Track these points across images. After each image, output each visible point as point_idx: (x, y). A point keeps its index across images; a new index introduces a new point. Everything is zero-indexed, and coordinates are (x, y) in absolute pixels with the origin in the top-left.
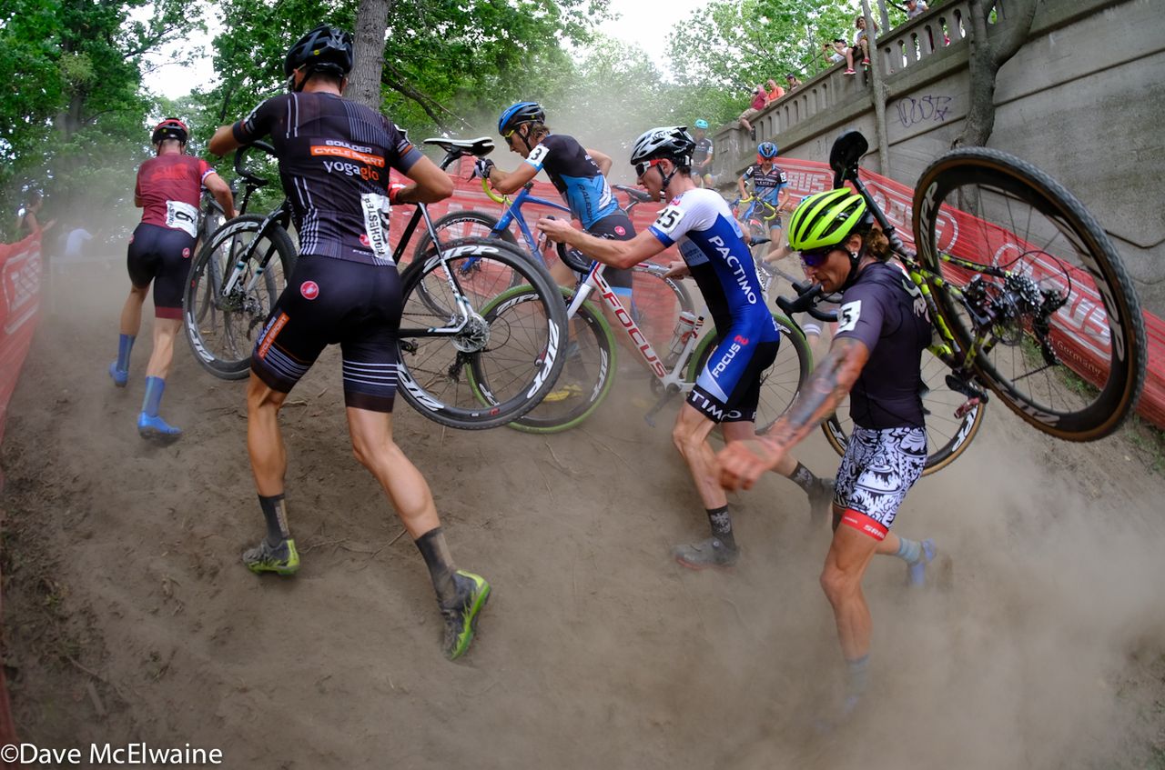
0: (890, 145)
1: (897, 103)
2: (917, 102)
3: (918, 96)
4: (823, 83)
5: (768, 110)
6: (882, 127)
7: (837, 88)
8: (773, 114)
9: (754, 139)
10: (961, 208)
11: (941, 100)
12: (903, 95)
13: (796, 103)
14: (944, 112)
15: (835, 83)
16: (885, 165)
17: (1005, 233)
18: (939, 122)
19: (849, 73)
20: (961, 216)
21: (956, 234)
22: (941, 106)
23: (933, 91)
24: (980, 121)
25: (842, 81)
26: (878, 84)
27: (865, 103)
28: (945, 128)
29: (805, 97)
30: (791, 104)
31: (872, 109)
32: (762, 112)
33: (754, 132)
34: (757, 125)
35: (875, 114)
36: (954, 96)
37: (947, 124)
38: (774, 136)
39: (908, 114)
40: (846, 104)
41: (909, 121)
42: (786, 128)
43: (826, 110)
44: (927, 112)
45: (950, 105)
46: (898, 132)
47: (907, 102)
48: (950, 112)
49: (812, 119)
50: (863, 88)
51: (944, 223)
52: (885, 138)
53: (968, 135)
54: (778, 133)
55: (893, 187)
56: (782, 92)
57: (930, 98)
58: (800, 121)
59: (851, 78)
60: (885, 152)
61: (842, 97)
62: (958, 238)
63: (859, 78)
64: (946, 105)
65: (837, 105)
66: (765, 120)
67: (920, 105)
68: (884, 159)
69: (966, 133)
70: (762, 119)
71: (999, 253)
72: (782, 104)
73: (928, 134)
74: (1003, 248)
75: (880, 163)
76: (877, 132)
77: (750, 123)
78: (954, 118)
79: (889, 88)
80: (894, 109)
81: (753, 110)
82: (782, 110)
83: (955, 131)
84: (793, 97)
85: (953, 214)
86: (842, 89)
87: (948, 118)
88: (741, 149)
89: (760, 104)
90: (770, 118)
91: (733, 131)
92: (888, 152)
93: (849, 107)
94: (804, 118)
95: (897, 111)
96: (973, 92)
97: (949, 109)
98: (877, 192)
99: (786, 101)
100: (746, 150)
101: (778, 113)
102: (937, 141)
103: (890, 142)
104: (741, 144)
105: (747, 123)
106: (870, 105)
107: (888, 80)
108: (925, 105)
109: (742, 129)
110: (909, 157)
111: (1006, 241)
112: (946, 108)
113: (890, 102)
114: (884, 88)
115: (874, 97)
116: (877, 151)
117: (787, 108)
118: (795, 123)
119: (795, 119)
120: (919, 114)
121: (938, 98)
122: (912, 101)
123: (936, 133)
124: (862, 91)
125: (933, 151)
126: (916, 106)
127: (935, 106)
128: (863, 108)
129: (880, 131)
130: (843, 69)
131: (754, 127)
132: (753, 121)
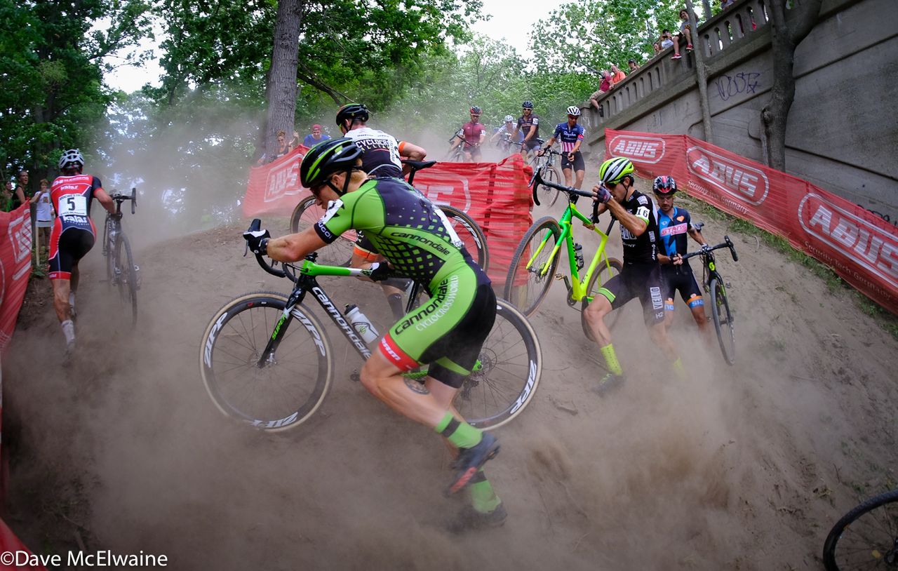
0: (712, 116)
1: (716, 81)
2: (733, 79)
3: (732, 74)
4: (655, 67)
5: (613, 91)
6: (705, 100)
7: (667, 70)
8: (617, 94)
9: (602, 116)
10: (771, 166)
11: (752, 76)
12: (721, 73)
13: (635, 84)
14: (754, 86)
15: (665, 66)
16: (708, 133)
17: (807, 184)
18: (751, 95)
19: (676, 57)
20: (771, 172)
21: (767, 187)
22: (752, 81)
23: (745, 69)
24: (783, 92)
25: (671, 64)
26: (700, 65)
27: (690, 82)
28: (756, 99)
29: (642, 79)
30: (631, 86)
31: (696, 87)
32: (608, 92)
33: (602, 109)
34: (604, 104)
35: (699, 91)
36: (761, 73)
37: (758, 96)
38: (618, 113)
39: (725, 89)
40: (675, 83)
41: (726, 95)
42: (628, 105)
43: (659, 89)
44: (741, 86)
45: (759, 80)
46: (718, 105)
47: (724, 80)
48: (759, 86)
49: (647, 97)
50: (689, 70)
51: (757, 179)
52: (708, 110)
53: (774, 104)
54: (621, 109)
55: (715, 151)
56: (623, 76)
57: (743, 74)
58: (639, 100)
59: (678, 61)
60: (708, 122)
61: (672, 77)
62: (769, 191)
63: (684, 61)
64: (756, 80)
65: (667, 85)
66: (610, 99)
67: (734, 81)
68: (708, 127)
69: (771, 103)
70: (608, 99)
71: (803, 201)
72: (623, 85)
73: (742, 105)
74: (806, 197)
75: (704, 131)
76: (701, 105)
77: (599, 103)
78: (763, 90)
79: (709, 68)
80: (714, 86)
81: (600, 92)
82: (624, 90)
83: (764, 101)
84: (632, 80)
85: (765, 171)
86: (671, 71)
87: (758, 91)
88: (592, 124)
89: (606, 87)
90: (614, 98)
91: (585, 110)
92: (711, 121)
93: (677, 86)
94: (642, 96)
95: (716, 87)
96: (776, 68)
97: (758, 84)
98: (702, 156)
99: (627, 82)
100: (596, 125)
101: (621, 93)
102: (750, 110)
103: (712, 114)
104: (592, 120)
105: (595, 102)
106: (694, 83)
107: (708, 62)
108: (739, 81)
109: (592, 107)
110: (728, 125)
111: (808, 191)
112: (756, 82)
113: (710, 80)
114: (705, 68)
115: (697, 76)
116: (702, 121)
117: (628, 89)
118: (635, 101)
119: (635, 97)
120: (735, 89)
121: (749, 74)
122: (729, 78)
123: (749, 104)
124: (688, 72)
125: (747, 119)
126: (732, 82)
127: (747, 81)
128: (689, 86)
129: (703, 104)
130: (671, 55)
131: (602, 106)
132: (601, 100)
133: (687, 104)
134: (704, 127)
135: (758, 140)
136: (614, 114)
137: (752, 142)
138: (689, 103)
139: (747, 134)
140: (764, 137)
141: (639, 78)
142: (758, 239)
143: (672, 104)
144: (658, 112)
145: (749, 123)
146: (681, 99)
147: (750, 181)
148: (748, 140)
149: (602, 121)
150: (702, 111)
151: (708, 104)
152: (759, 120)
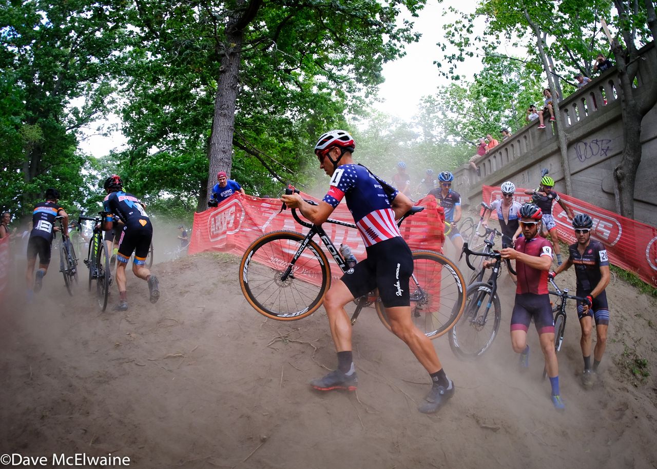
0: (572, 175)
1: (575, 146)
2: (588, 144)
3: (588, 141)
4: (524, 135)
5: (489, 155)
6: (566, 162)
7: (533, 137)
8: (491, 158)
9: (479, 175)
10: (623, 215)
11: (604, 142)
12: (579, 140)
13: (506, 149)
14: (607, 150)
15: (532, 135)
16: (569, 188)
17: (654, 230)
18: (603, 157)
19: (541, 127)
20: (623, 220)
21: (620, 232)
22: (605, 146)
23: (598, 136)
24: (632, 154)
25: (537, 133)
26: (561, 134)
27: (554, 147)
28: (609, 161)
29: (512, 145)
30: (503, 151)
31: (559, 150)
32: (484, 156)
33: (479, 170)
34: (481, 165)
35: (561, 154)
36: (612, 139)
37: (609, 158)
38: (493, 172)
39: (582, 152)
40: (540, 148)
41: (583, 157)
42: (501, 167)
43: (527, 153)
44: (595, 151)
45: (610, 145)
46: (577, 165)
47: (581, 145)
48: (611, 150)
49: (518, 159)
50: (552, 137)
51: (612, 225)
52: (568, 169)
53: (625, 164)
54: (495, 170)
55: (574, 202)
56: (497, 143)
57: (597, 141)
58: (509, 162)
60: (569, 179)
61: (537, 144)
62: (622, 235)
64: (608, 145)
65: (534, 149)
66: (486, 162)
67: (590, 146)
68: (568, 183)
69: (623, 163)
70: (484, 162)
71: (652, 244)
73: (596, 166)
74: (654, 240)
75: (565, 186)
76: (562, 166)
77: (476, 165)
78: (613, 154)
79: (569, 136)
80: (573, 150)
81: (478, 156)
82: (497, 155)
83: (615, 163)
84: (504, 146)
85: (618, 219)
86: (537, 138)
87: (610, 154)
88: (471, 182)
89: (482, 152)
90: (490, 160)
91: (466, 170)
92: (571, 179)
93: (543, 150)
94: (512, 159)
95: (575, 151)
96: (626, 135)
97: (610, 148)
99: (500, 148)
100: (475, 182)
101: (495, 157)
102: (604, 170)
103: (572, 172)
104: (471, 179)
105: (474, 164)
106: (557, 148)
107: (569, 130)
108: (594, 146)
109: (471, 168)
110: (584, 182)
111: (654, 236)
112: (608, 147)
113: (570, 145)
114: (565, 135)
115: (559, 143)
116: (563, 179)
117: (501, 153)
118: (507, 163)
119: (506, 159)
120: (591, 152)
121: (602, 141)
122: (585, 144)
123: (602, 164)
124: (550, 139)
125: (601, 177)
126: (588, 147)
127: (600, 146)
128: (553, 150)
129: (565, 165)
130: (537, 125)
131: (479, 167)
132: (478, 163)
133: (551, 165)
134: (565, 183)
135: (611, 194)
136: (489, 173)
137: (605, 196)
138: (552, 164)
139: (601, 189)
140: (616, 191)
141: (510, 145)
142: (615, 275)
143: (538, 165)
144: (526, 171)
145: (602, 181)
146: (545, 161)
147: (605, 227)
148: (602, 194)
149: (479, 179)
150: (564, 171)
151: (569, 165)
152: (612, 178)
